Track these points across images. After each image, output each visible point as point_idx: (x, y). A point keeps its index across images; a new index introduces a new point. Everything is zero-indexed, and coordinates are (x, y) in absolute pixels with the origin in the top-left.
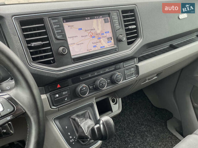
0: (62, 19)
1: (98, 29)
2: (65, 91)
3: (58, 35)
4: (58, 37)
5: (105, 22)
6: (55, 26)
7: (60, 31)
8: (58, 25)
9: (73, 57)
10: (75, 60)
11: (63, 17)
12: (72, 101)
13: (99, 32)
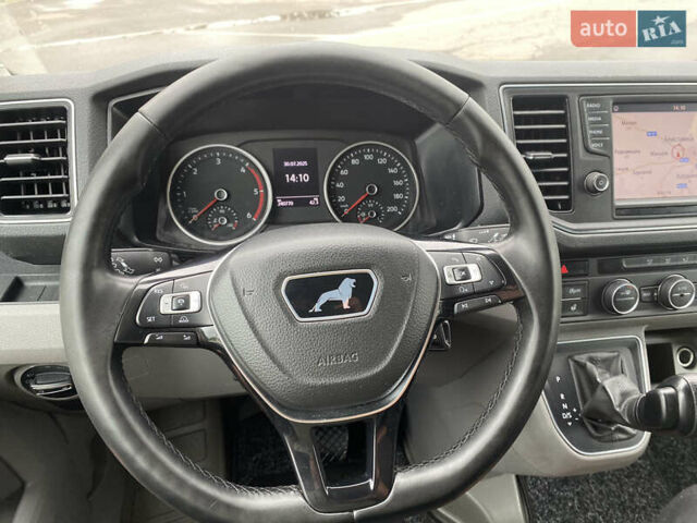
0: (611, 102)
2: (576, 286)
3: (593, 142)
4: (593, 146)
6: (591, 119)
7: (601, 132)
8: (598, 115)
9: (618, 204)
10: (622, 212)
11: (614, 99)
12: (588, 317)
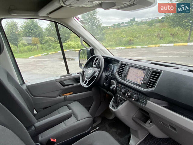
1: (139, 74)
5: (143, 73)
6: (127, 67)
13: (139, 75)
